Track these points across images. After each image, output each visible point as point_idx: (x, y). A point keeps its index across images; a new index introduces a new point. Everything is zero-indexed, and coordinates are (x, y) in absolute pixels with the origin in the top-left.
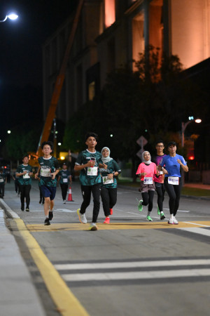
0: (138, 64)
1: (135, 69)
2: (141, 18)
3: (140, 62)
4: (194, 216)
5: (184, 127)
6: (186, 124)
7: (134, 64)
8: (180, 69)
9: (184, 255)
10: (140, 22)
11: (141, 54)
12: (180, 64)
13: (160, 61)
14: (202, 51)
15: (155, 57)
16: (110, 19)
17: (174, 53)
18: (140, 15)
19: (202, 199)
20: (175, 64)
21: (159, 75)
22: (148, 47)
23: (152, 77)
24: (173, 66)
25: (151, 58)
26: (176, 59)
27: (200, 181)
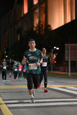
0: (36, 28)
1: (35, 29)
2: (37, 11)
3: (37, 27)
4: (56, 83)
5: (52, 51)
6: (53, 50)
7: (34, 28)
8: (51, 30)
9: (52, 97)
10: (37, 12)
11: (37, 24)
12: (51, 28)
13: (44, 27)
14: (59, 23)
15: (42, 25)
16: (26, 11)
17: (49, 24)
18: (37, 10)
19: (59, 77)
20: (49, 28)
21: (43, 32)
22: (40, 22)
23: (41, 32)
24: (48, 29)
25: (40, 26)
26: (50, 26)
27: (58, 70)
